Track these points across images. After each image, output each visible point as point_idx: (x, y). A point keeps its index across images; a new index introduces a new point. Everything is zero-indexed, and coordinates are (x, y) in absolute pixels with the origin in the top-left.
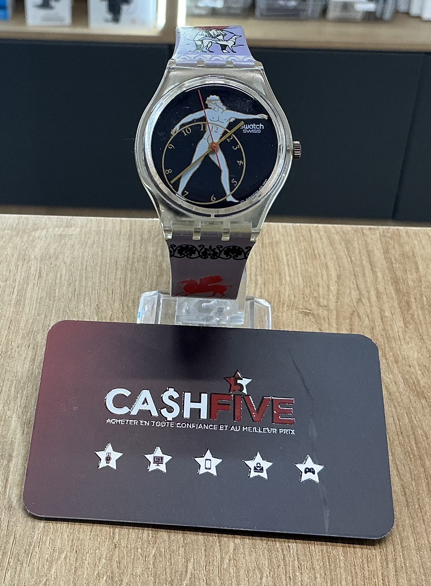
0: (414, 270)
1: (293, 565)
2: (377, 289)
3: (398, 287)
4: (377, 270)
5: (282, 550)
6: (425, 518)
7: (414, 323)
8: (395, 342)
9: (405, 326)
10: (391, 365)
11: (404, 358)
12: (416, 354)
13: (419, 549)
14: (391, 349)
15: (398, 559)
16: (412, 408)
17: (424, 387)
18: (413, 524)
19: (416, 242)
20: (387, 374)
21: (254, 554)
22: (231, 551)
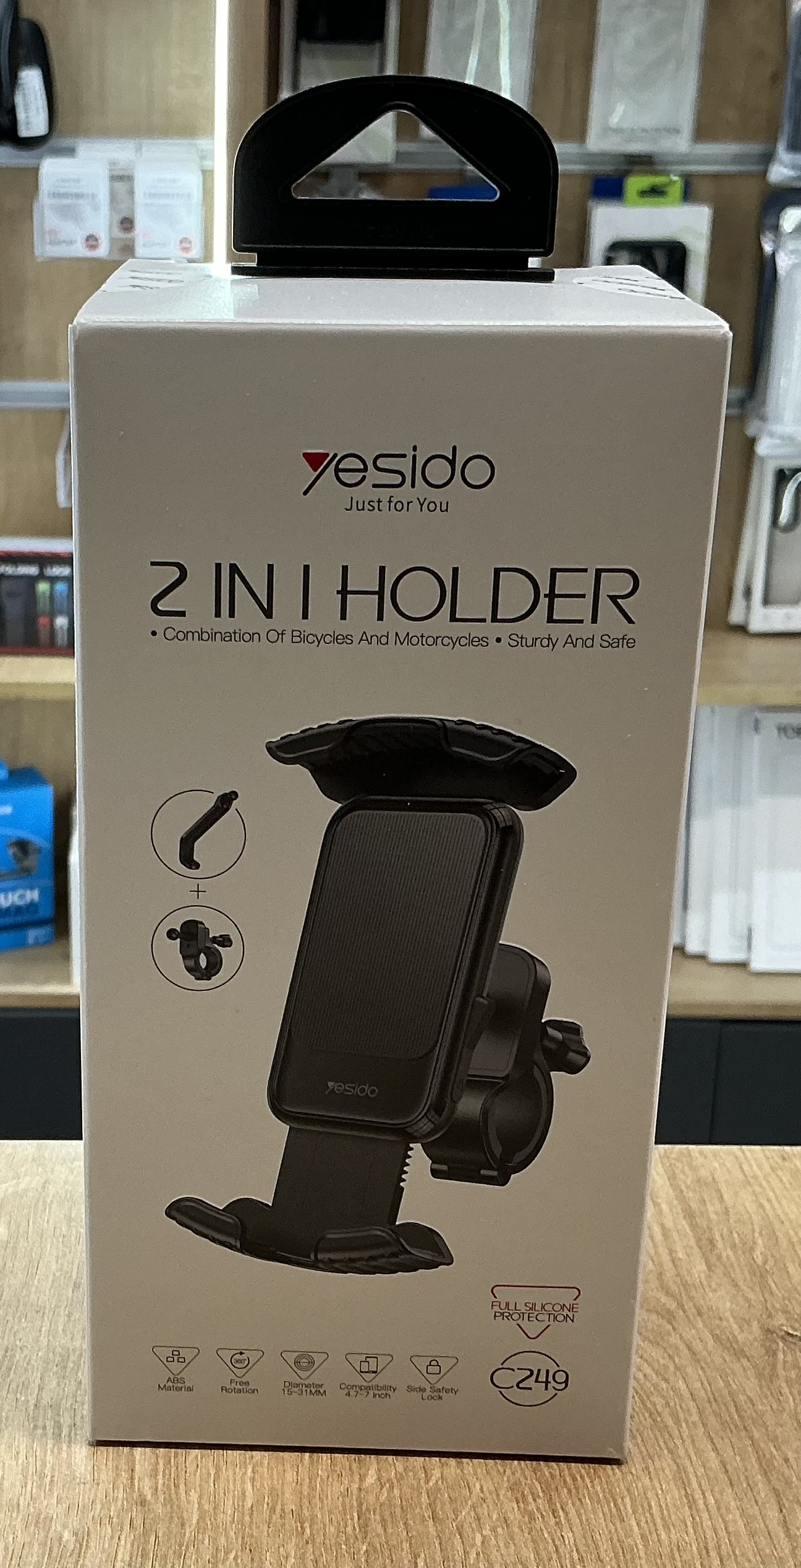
0: (716, 1201)
1: (571, 1557)
2: (663, 1226)
3: (694, 1223)
4: (659, 1201)
5: (554, 1541)
6: (758, 1498)
7: (722, 1267)
8: (696, 1289)
9: (709, 1270)
10: (691, 1317)
11: (710, 1309)
12: (728, 1304)
13: (752, 1534)
14: (692, 1299)
15: (723, 1546)
16: (728, 1370)
17: (743, 1343)
18: (741, 1505)
19: (716, 1165)
20: (688, 1329)
21: (513, 1548)
22: (479, 1544)
